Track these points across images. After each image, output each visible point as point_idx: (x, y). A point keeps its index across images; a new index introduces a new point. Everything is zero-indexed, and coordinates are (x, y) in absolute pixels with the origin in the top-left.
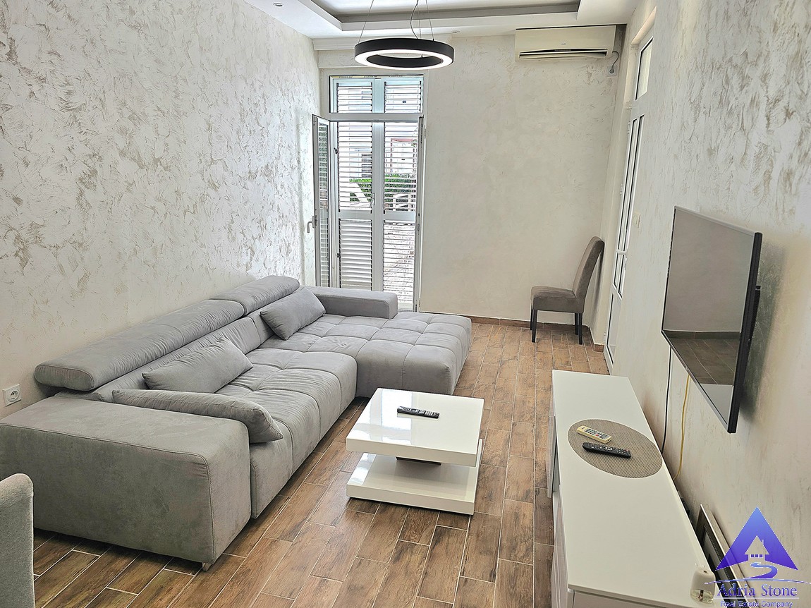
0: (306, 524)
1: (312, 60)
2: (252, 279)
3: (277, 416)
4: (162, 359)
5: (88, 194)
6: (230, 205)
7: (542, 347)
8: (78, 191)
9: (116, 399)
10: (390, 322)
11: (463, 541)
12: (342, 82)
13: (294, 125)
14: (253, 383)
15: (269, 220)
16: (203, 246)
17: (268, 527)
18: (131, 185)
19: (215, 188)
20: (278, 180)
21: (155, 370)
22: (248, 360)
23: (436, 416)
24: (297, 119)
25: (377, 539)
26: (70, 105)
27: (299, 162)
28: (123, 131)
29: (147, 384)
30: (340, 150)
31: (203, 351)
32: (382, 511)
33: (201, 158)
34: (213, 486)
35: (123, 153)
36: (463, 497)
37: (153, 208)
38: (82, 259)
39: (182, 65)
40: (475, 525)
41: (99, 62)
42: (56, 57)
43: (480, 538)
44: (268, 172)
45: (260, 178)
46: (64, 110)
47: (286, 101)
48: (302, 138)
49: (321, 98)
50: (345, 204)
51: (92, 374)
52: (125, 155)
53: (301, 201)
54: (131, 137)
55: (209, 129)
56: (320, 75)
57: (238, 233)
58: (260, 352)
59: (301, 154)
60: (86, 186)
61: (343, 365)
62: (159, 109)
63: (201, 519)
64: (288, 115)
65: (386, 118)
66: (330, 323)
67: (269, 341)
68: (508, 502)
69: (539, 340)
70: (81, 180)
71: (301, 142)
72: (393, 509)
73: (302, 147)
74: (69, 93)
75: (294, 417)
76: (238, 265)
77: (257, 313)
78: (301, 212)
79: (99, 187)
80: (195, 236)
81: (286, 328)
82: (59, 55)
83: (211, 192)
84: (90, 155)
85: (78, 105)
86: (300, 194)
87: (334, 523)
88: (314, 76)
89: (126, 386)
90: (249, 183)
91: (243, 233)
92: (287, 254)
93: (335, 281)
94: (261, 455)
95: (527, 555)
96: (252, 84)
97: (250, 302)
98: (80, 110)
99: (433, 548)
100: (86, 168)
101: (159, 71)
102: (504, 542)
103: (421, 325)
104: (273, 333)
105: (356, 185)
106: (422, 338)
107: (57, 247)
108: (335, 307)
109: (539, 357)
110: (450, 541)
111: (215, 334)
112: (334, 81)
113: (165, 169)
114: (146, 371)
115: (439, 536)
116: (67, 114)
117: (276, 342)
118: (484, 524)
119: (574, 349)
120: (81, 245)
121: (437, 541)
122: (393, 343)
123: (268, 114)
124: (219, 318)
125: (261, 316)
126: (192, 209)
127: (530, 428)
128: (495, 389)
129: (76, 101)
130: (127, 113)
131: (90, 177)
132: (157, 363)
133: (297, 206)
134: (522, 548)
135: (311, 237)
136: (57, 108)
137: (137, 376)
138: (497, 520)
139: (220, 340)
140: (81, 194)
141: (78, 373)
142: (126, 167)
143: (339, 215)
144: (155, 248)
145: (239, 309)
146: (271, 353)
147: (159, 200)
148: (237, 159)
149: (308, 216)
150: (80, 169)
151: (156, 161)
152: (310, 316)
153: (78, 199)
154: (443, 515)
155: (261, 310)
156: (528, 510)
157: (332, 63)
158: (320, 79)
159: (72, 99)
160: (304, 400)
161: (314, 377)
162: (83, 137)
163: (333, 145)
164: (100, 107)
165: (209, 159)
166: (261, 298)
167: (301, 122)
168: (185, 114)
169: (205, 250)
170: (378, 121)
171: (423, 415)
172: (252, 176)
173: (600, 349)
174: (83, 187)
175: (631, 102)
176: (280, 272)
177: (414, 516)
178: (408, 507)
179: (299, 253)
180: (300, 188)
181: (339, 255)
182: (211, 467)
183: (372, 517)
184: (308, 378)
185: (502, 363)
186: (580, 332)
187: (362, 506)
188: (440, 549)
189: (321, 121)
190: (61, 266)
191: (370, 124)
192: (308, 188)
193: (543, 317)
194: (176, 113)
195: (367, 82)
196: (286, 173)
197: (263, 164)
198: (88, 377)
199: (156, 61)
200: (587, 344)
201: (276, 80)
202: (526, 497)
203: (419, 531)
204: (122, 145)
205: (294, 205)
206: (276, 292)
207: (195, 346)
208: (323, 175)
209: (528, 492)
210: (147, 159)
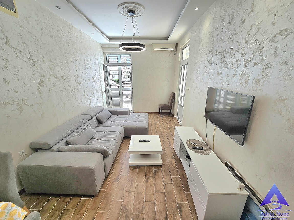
0: (120, 176)
1: (101, 50)
2: (91, 108)
3: (108, 147)
4: (71, 135)
5: (41, 88)
6: (84, 88)
7: (163, 118)
8: (38, 87)
9: (59, 150)
10: (129, 116)
11: (161, 173)
12: (109, 55)
13: (98, 66)
14: (98, 138)
15: (94, 92)
16: (77, 100)
17: (109, 178)
18: (55, 84)
19: (79, 84)
20: (96, 81)
21: (69, 139)
22: (95, 131)
23: (149, 142)
24: (99, 65)
25: (140, 177)
26: (32, 60)
27: (100, 76)
28: (50, 68)
29: (68, 144)
30: (110, 73)
31: (83, 131)
32: (139, 168)
33: (75, 76)
34: (96, 175)
35: (51, 75)
36: (159, 161)
37: (62, 91)
38: (42, 108)
39: (67, 49)
40: (163, 168)
41: (41, 47)
42: (25, 44)
43: (165, 171)
44: (93, 79)
45: (91, 81)
46: (30, 62)
47: (96, 60)
48: (101, 70)
49: (104, 60)
50: (112, 87)
51: (50, 143)
52: (52, 76)
53: (101, 86)
54: (53, 70)
55: (76, 67)
56: (104, 53)
57: (87, 96)
58: (97, 128)
59: (101, 74)
60: (40, 86)
61: (121, 129)
62: (61, 62)
63: (93, 183)
64: (97, 64)
65: (121, 65)
66: (114, 118)
67: (99, 125)
68: (168, 160)
69: (162, 116)
70: (38, 84)
71: (100, 71)
72: (141, 167)
73: (101, 72)
74: (31, 56)
75: (112, 147)
76: (87, 105)
77: (95, 117)
78: (102, 89)
79: (45, 86)
80: (75, 98)
81: (103, 120)
82: (26, 44)
83: (78, 85)
84: (41, 76)
85: (35, 60)
86: (101, 84)
87: (127, 174)
88: (102, 53)
89: (61, 145)
90: (88, 82)
91: (88, 96)
92: (99, 100)
93: (111, 106)
94: (107, 160)
95: (177, 174)
96: (87, 55)
97: (92, 114)
98: (36, 62)
99: (155, 177)
100: (40, 80)
101: (60, 51)
102: (171, 171)
103: (137, 116)
104: (100, 122)
105: (113, 81)
106: (139, 120)
107: (33, 105)
108: (114, 113)
109: (163, 121)
110: (159, 174)
111: (85, 125)
112: (107, 55)
113: (65, 79)
114: (66, 139)
115: (155, 173)
116: (31, 63)
117: (101, 125)
118: (165, 167)
119: (170, 118)
120: (41, 104)
121: (155, 175)
122: (132, 122)
123: (92, 63)
124: (85, 120)
125: (96, 118)
126: (73, 90)
127: (167, 139)
128: (156, 130)
129: (34, 59)
130: (51, 63)
131: (41, 83)
132: (69, 136)
133: (101, 87)
134: (176, 172)
135: (104, 95)
136: (27, 61)
137: (64, 141)
138: (167, 165)
139: (87, 127)
140: (39, 88)
141: (45, 144)
142: (53, 79)
143: (111, 89)
144: (64, 102)
145: (90, 117)
146: (100, 128)
147: (64, 88)
148: (84, 76)
149: (104, 89)
150: (38, 81)
151: (62, 77)
152: (109, 116)
153: (38, 90)
154: (154, 166)
155: (96, 116)
156: (174, 161)
157: (106, 50)
158: (104, 54)
159: (32, 58)
160: (114, 141)
161: (114, 134)
162: (38, 71)
163: (108, 71)
164: (43, 61)
165: (77, 76)
166: (95, 113)
167: (100, 65)
168: (69, 63)
169: (78, 101)
170: (120, 65)
171: (146, 142)
172: (89, 80)
173: (176, 118)
174: (39, 86)
175: (181, 61)
176: (98, 105)
177: (148, 168)
178: (145, 166)
179: (102, 100)
180: (101, 83)
181: (111, 99)
182: (95, 170)
183: (136, 171)
184: (113, 135)
185: (155, 123)
186: (170, 114)
187: (134, 168)
188: (156, 176)
189: (105, 65)
190: (35, 111)
191: (117, 66)
192: (103, 83)
193: (163, 111)
194: (66, 63)
195: (116, 55)
196: (97, 79)
197: (91, 77)
198: (49, 145)
199: (59, 48)
200: (172, 117)
201: (93, 54)
202: (172, 158)
203: (150, 172)
204: (51, 73)
205: (100, 87)
206: (99, 111)
207: (80, 129)
208: (106, 79)
209: (172, 156)
210: (59, 77)
